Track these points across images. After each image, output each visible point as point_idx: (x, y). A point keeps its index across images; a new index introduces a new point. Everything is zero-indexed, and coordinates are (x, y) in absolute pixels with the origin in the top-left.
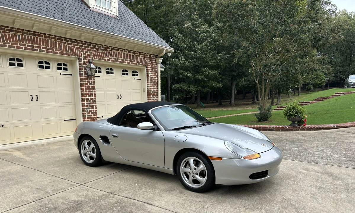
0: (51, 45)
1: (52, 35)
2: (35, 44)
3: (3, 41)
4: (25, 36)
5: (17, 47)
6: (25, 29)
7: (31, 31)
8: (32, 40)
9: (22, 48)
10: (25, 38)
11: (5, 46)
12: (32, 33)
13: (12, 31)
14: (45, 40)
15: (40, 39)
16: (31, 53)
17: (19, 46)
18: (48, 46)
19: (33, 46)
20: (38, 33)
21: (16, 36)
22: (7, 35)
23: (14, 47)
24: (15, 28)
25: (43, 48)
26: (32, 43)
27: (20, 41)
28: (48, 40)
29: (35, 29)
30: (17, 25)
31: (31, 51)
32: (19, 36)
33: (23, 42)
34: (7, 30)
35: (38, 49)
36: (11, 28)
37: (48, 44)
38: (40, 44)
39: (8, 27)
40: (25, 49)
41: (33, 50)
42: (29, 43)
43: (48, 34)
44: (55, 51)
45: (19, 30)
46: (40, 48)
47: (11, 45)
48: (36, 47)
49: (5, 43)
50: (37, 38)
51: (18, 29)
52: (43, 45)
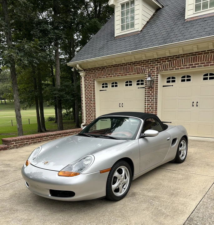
0: (208, 59)
1: (212, 50)
2: (194, 62)
3: (172, 66)
4: (187, 58)
5: (181, 69)
6: (188, 53)
7: (193, 53)
8: (192, 60)
9: (184, 68)
10: (187, 60)
11: (173, 69)
12: (194, 54)
13: (179, 57)
14: (204, 56)
15: (199, 57)
16: (191, 70)
17: (182, 67)
18: (206, 61)
19: (193, 65)
20: (199, 52)
21: (180, 60)
22: (174, 61)
23: (178, 69)
24: (181, 55)
25: (201, 64)
26: (192, 62)
27: (182, 64)
28: (206, 56)
29: (196, 50)
30: (181, 52)
31: (191, 68)
32: (182, 60)
33: (185, 63)
34: (176, 58)
35: (197, 66)
36: (178, 55)
37: (206, 59)
38: (198, 61)
39: (177, 55)
40: (186, 68)
41: (192, 67)
42: (189, 63)
43: (207, 51)
44: (212, 63)
45: (183, 56)
46: (199, 64)
47: (177, 68)
48: (195, 64)
49: (173, 67)
50: (196, 57)
51: (183, 54)
52: (201, 61)
